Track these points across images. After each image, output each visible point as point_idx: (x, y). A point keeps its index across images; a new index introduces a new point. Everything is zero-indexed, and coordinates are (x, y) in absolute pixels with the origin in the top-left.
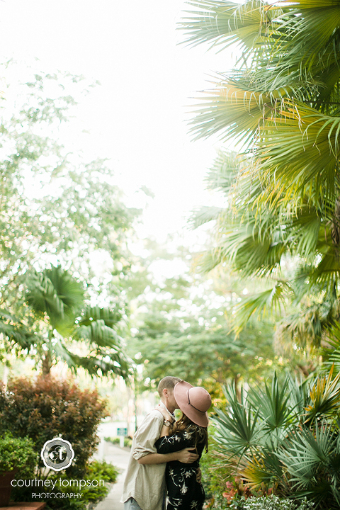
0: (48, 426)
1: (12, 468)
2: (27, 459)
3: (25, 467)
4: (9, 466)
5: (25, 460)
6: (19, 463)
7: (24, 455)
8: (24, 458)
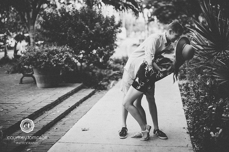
0: (80, 38)
1: (55, 65)
2: (65, 59)
3: (64, 64)
4: (53, 64)
5: (64, 60)
6: (60, 62)
7: (63, 57)
8: (63, 59)
